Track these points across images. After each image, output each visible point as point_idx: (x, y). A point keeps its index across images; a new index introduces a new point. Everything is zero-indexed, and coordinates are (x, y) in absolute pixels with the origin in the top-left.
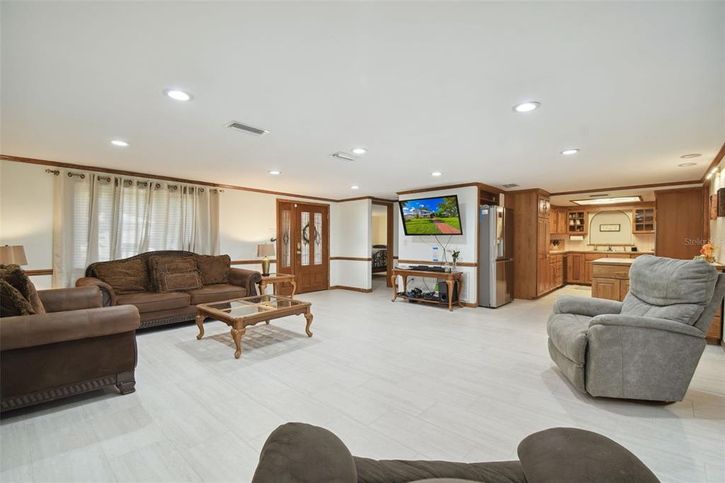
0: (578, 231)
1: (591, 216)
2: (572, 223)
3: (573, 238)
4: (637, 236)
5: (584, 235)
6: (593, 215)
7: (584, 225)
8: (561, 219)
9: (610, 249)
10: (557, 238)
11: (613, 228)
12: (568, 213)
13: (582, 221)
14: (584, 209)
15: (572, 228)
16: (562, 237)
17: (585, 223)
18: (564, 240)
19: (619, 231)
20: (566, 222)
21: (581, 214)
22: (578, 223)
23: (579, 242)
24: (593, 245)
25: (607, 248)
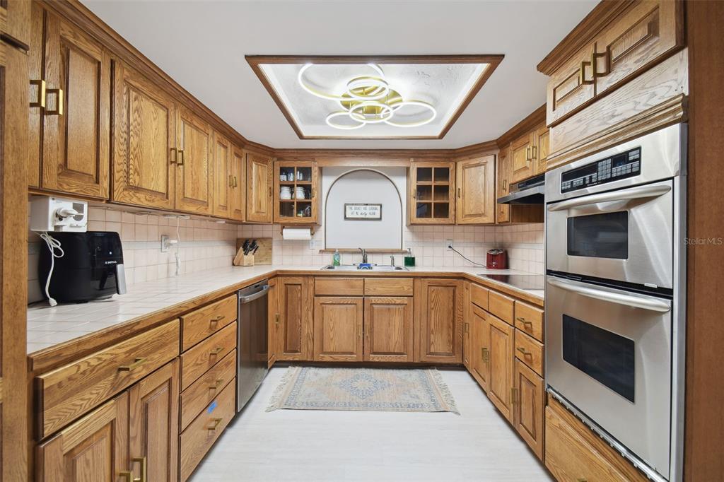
0: (299, 218)
1: (327, 181)
2: (286, 195)
3: (289, 234)
4: (413, 232)
5: (313, 227)
6: (332, 179)
7: (313, 200)
8: (259, 179)
9: (365, 264)
10: (257, 235)
11: (368, 211)
12: (278, 165)
13: (308, 190)
14: (313, 159)
15: (286, 208)
16: (267, 231)
17: (315, 193)
18: (269, 239)
19: (380, 219)
20: (272, 192)
21: (306, 172)
22: (300, 195)
23: (301, 244)
24: (333, 251)
25: (358, 259)
